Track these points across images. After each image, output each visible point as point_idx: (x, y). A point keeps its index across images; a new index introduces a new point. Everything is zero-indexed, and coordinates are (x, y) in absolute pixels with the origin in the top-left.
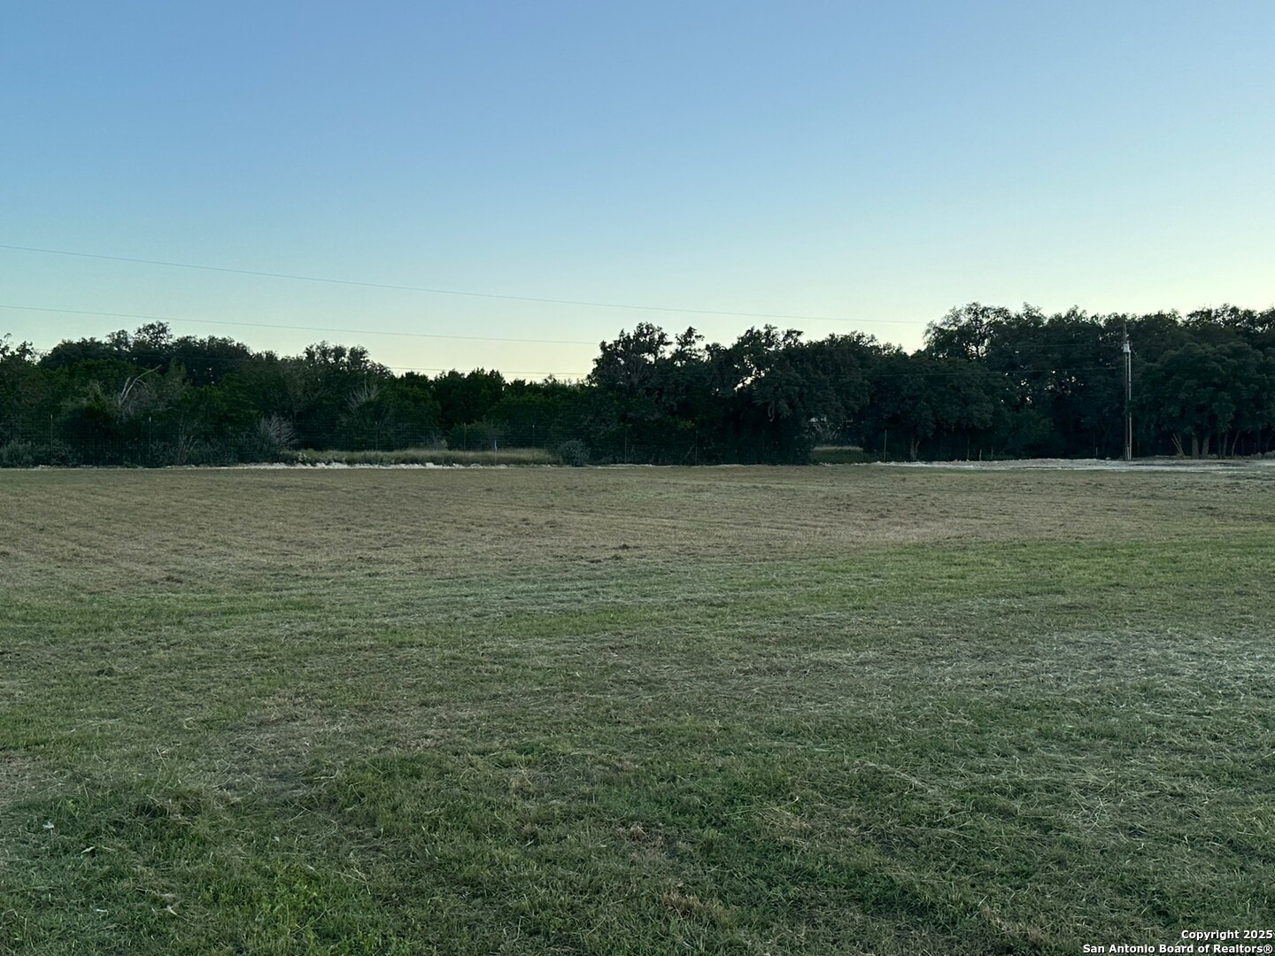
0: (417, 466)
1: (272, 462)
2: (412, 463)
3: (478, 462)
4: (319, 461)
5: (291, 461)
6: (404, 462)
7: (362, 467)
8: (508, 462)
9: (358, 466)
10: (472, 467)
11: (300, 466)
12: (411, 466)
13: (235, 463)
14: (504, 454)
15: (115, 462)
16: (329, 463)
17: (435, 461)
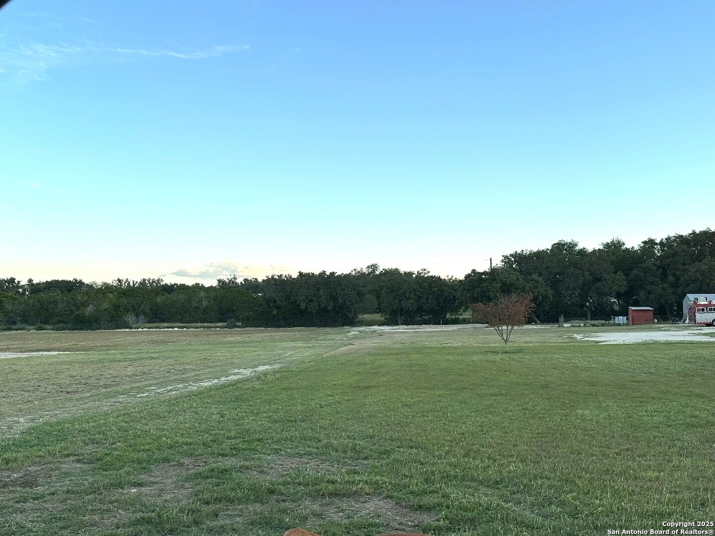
0: (171, 329)
1: (125, 328)
2: (170, 328)
3: (192, 328)
4: (140, 328)
5: (131, 328)
6: (168, 328)
7: (153, 330)
8: (204, 327)
9: (151, 330)
10: (190, 329)
11: (134, 330)
12: (169, 329)
13: (115, 329)
14: (202, 324)
15: (82, 329)
16: (143, 329)
17: (178, 327)
